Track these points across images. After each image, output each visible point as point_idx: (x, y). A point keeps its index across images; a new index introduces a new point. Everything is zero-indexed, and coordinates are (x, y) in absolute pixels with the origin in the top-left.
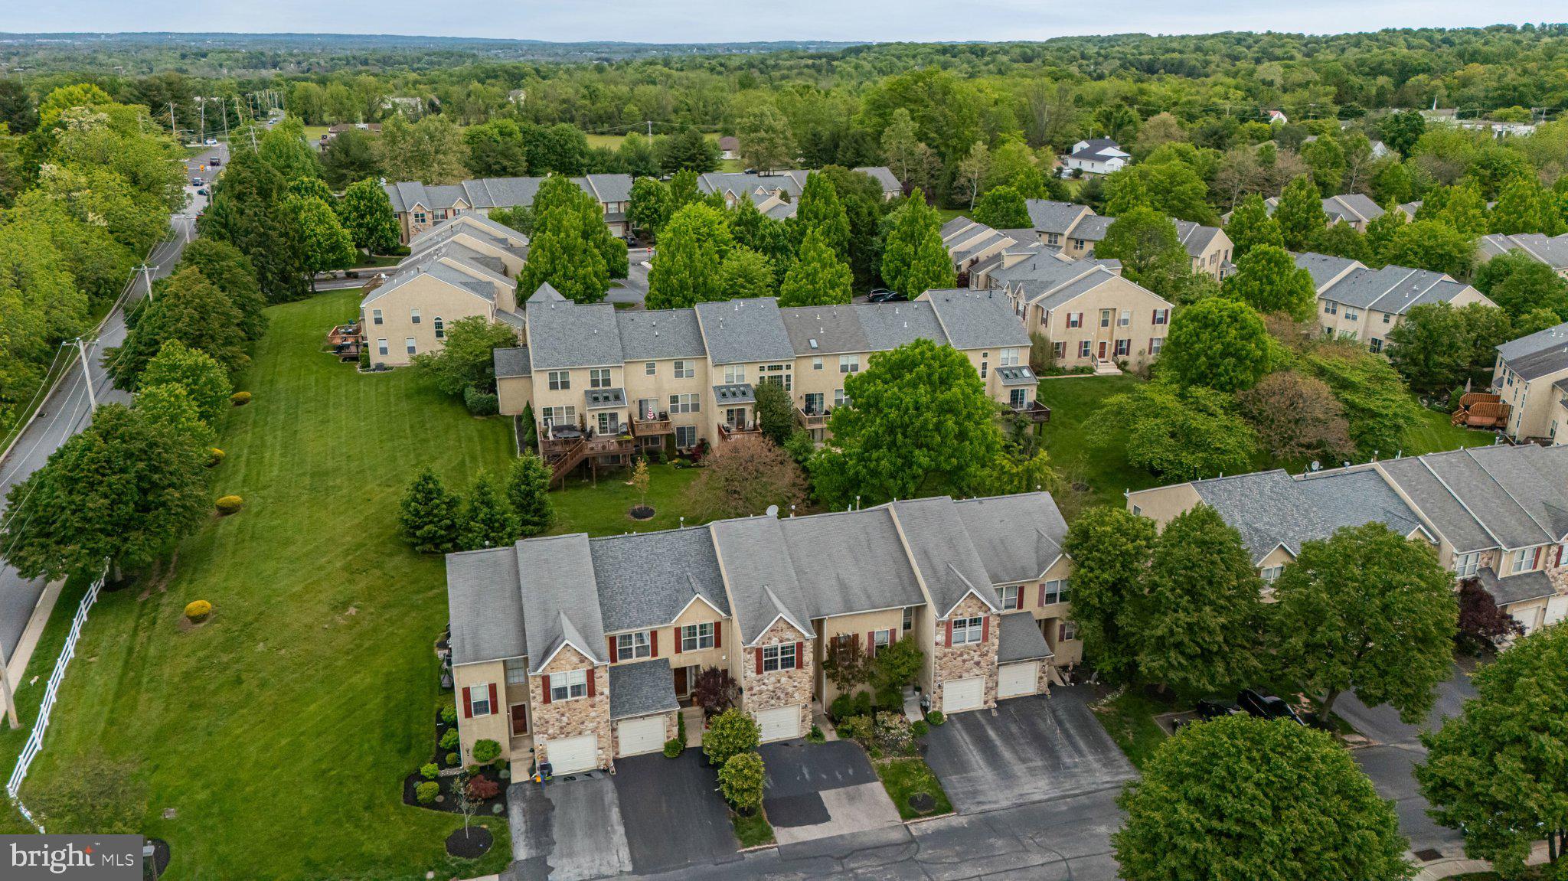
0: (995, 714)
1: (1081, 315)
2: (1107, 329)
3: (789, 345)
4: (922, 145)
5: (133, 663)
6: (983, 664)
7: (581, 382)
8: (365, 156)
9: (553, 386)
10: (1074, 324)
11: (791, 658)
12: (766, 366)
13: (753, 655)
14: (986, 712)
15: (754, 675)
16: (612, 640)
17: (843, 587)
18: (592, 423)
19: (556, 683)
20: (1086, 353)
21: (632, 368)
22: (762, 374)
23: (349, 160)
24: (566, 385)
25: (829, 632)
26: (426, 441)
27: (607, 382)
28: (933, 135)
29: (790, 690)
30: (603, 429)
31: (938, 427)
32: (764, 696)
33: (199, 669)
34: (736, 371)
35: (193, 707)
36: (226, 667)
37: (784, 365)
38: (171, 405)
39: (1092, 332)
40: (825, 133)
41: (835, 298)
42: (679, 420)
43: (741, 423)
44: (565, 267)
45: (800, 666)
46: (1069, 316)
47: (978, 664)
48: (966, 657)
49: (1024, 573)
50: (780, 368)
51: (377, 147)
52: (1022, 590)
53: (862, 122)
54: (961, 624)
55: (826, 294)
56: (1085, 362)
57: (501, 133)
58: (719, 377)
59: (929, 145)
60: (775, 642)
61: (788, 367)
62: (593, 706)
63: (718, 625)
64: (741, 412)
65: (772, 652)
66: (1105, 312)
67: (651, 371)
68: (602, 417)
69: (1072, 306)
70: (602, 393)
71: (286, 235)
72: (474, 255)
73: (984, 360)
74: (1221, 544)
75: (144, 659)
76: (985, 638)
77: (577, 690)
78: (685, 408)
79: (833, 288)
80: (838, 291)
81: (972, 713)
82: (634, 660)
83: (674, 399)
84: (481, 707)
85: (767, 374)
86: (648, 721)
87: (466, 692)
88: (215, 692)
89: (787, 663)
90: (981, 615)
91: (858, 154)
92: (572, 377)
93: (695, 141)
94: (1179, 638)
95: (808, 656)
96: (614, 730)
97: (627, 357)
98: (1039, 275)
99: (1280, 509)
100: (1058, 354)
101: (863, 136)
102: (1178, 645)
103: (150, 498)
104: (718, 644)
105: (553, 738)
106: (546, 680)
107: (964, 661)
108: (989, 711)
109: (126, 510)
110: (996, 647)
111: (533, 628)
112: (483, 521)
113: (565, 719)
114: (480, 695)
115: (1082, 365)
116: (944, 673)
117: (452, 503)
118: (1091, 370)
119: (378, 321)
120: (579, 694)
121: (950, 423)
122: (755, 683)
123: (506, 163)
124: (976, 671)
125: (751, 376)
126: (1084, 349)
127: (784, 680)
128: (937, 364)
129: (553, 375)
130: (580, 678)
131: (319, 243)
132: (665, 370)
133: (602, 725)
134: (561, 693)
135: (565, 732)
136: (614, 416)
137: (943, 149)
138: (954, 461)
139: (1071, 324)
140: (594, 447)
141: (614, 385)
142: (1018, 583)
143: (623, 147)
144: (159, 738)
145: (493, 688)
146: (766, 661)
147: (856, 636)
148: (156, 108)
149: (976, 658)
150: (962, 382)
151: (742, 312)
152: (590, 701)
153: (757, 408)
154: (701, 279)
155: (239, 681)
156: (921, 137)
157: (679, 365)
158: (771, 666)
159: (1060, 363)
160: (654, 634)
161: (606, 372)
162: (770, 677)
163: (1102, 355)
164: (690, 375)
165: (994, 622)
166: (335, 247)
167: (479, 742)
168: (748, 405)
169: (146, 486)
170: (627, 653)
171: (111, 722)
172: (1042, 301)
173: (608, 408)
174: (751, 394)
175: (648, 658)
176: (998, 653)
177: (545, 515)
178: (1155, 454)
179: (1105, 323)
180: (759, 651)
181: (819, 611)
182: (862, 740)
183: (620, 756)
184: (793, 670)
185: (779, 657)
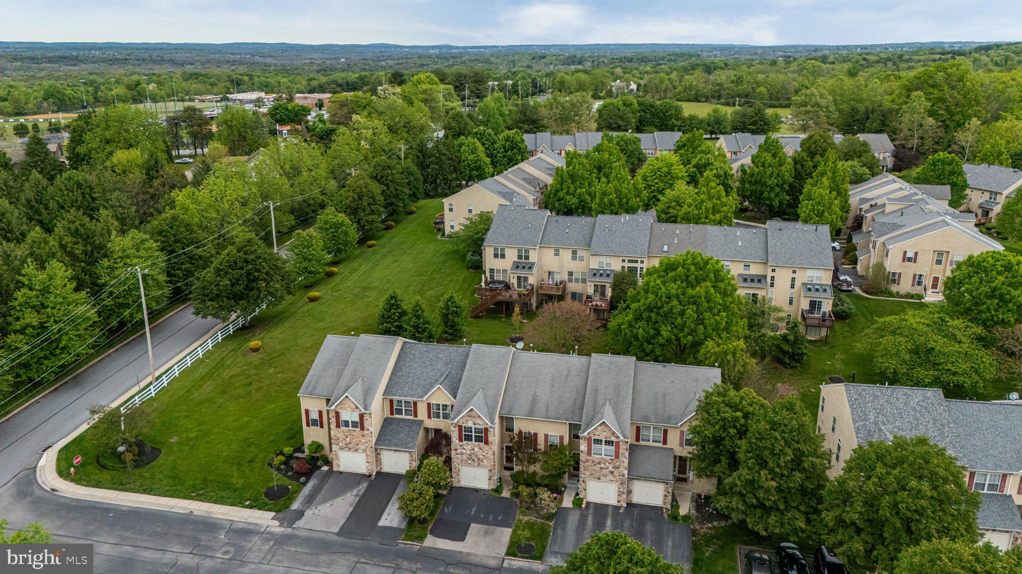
0: (621, 511)
1: (916, 254)
2: (941, 267)
3: (646, 247)
4: (931, 119)
5: (220, 365)
6: (616, 474)
7: (512, 256)
9: (496, 256)
10: (909, 260)
11: (482, 437)
12: (627, 259)
13: (457, 428)
14: (616, 508)
15: (457, 441)
16: (391, 401)
17: (534, 401)
18: (514, 281)
19: (344, 417)
20: (919, 283)
21: (545, 250)
22: (624, 264)
24: (503, 256)
25: (518, 426)
27: (527, 258)
28: (941, 112)
29: (481, 457)
30: (519, 286)
32: (464, 457)
33: (239, 375)
34: (604, 259)
35: (223, 392)
36: (249, 376)
37: (639, 260)
39: (926, 267)
40: (861, 107)
41: (714, 221)
42: (573, 287)
43: (603, 294)
45: (487, 443)
46: (905, 253)
47: (612, 473)
48: (602, 465)
49: (668, 420)
50: (636, 262)
52: (665, 432)
53: (893, 101)
54: (598, 441)
55: (707, 218)
56: (918, 290)
57: (625, 104)
58: (595, 263)
59: (937, 120)
60: (470, 424)
61: (642, 262)
62: (363, 436)
63: (452, 407)
64: (603, 287)
65: (469, 429)
66: (940, 254)
67: (557, 254)
68: (519, 278)
69: (910, 246)
70: (523, 264)
73: (794, 276)
75: (223, 365)
76: (617, 456)
77: (355, 424)
78: (577, 280)
79: (714, 214)
80: (718, 216)
81: (607, 506)
82: (404, 416)
83: (570, 274)
84: (315, 423)
85: (627, 265)
86: (398, 454)
87: (307, 411)
88: (236, 388)
89: (479, 439)
90: (613, 439)
91: (884, 124)
92: (507, 252)
93: (759, 112)
95: (495, 437)
96: (378, 454)
97: (543, 244)
100: (894, 281)
101: (890, 111)
103: (254, 284)
105: (342, 449)
106: (337, 414)
107: (602, 468)
108: (618, 508)
109: (239, 288)
110: (626, 464)
113: (348, 440)
114: (314, 416)
115: (914, 292)
116: (588, 473)
118: (920, 297)
119: (451, 210)
120: (356, 427)
122: (458, 447)
123: (621, 123)
124: (610, 477)
125: (616, 265)
126: (918, 280)
127: (476, 449)
129: (496, 249)
130: (356, 419)
131: (469, 165)
132: (566, 255)
133: (369, 449)
134: (346, 423)
135: (348, 447)
136: (526, 279)
137: (948, 122)
139: (906, 259)
140: (505, 296)
141: (531, 260)
142: (663, 425)
143: (709, 114)
144: (199, 404)
145: (320, 413)
146: (466, 435)
147: (536, 435)
149: (611, 469)
151: (626, 222)
152: (361, 433)
153: (614, 287)
155: (250, 384)
156: (931, 113)
157: (574, 253)
158: (468, 438)
159: (894, 288)
160: (415, 403)
161: (527, 251)
162: (468, 446)
163: (934, 286)
164: (582, 259)
165: (623, 448)
166: (479, 168)
167: (313, 442)
168: (608, 283)
169: (252, 279)
170: (399, 412)
172: (887, 240)
173: (523, 273)
174: (612, 276)
175: (412, 418)
176: (630, 468)
179: (939, 262)
180: (460, 427)
181: (510, 412)
182: (521, 501)
183: (383, 471)
184: (482, 444)
185: (473, 434)
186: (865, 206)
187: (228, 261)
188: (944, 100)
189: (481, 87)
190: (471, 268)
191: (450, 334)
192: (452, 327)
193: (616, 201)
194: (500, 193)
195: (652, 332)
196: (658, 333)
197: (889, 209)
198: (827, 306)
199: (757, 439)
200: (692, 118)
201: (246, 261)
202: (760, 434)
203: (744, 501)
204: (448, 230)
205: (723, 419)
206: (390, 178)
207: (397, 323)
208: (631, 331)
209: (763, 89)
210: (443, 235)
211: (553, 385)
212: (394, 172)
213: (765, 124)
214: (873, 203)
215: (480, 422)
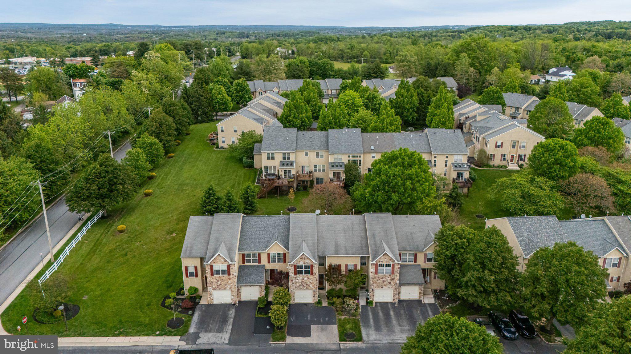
0: (396, 305)
1: (502, 143)
2: (515, 149)
3: (362, 148)
4: (472, 68)
5: (97, 244)
6: (392, 283)
7: (279, 157)
8: (248, 70)
9: (268, 158)
10: (499, 146)
11: (309, 271)
12: (351, 155)
13: (293, 267)
14: (393, 304)
15: (293, 275)
16: (243, 255)
17: (337, 245)
18: (282, 173)
19: (216, 268)
20: (504, 159)
21: (299, 153)
22: (349, 159)
23: (242, 72)
24: (273, 158)
25: (328, 262)
26: (224, 176)
27: (289, 158)
28: (477, 64)
29: (308, 283)
30: (285, 176)
31: (404, 184)
32: (298, 284)
33: (115, 249)
34: (338, 157)
35: (109, 262)
36: (124, 249)
37: (359, 155)
38: (136, 156)
39: (507, 150)
40: (433, 62)
41: (392, 130)
42: (317, 174)
43: (339, 177)
44: (295, 114)
45: (312, 274)
46: (497, 143)
47: (390, 283)
48: (384, 279)
49: (417, 248)
50: (357, 157)
51: (253, 67)
52: (416, 255)
53: (449, 59)
54: (382, 265)
55: (387, 128)
56: (504, 163)
57: (301, 62)
58: (332, 159)
59: (475, 69)
60: (301, 263)
61: (360, 157)
62: (229, 279)
63: (285, 254)
64: (339, 173)
65: (301, 267)
66: (514, 142)
67: (307, 155)
68: (285, 171)
69: (498, 139)
70: (287, 162)
71: (206, 98)
72: (264, 108)
73: (447, 159)
74: (496, 244)
75: (100, 243)
76: (393, 273)
77: (224, 272)
78: (320, 170)
79: (391, 126)
80: (393, 127)
81: (387, 303)
82: (252, 264)
83: (315, 166)
84: (192, 274)
85: (351, 159)
86: (252, 288)
87: (186, 268)
88: (117, 258)
89: (307, 272)
90: (391, 263)
91: (446, 71)
92: (276, 155)
93: (377, 66)
94: (473, 283)
95: (316, 271)
96: (238, 290)
97: (297, 149)
98: (489, 125)
99: (548, 233)
100: (491, 159)
101: (448, 64)
102: (474, 286)
103: (113, 187)
104: (285, 262)
105: (214, 289)
106: (212, 267)
107: (384, 281)
108: (395, 303)
109: (104, 191)
110: (398, 277)
111: (211, 247)
112: (228, 207)
113: (219, 283)
114: (191, 269)
115: (502, 164)
116: (375, 285)
117: (218, 199)
118: (506, 167)
119: (222, 131)
120: (225, 274)
121: (408, 183)
122: (294, 279)
123: (300, 74)
124: (389, 286)
125: (345, 159)
126: (503, 157)
127: (305, 279)
128: (406, 158)
129: (268, 154)
130: (225, 268)
131: (218, 102)
132: (312, 155)
133: (233, 287)
134: (218, 272)
135: (219, 288)
136: (290, 171)
137: (481, 70)
138: (409, 199)
139: (497, 146)
140: (278, 183)
141: (291, 159)
142: (414, 252)
143: (349, 68)
144: (93, 271)
145: (196, 268)
146: (298, 271)
147: (340, 266)
148: (188, 52)
149: (389, 281)
150: (417, 167)
151: (346, 133)
152: (228, 277)
153: (346, 172)
154: (338, 120)
155: (126, 255)
156: (472, 65)
157: (318, 153)
158: (300, 272)
159: (491, 163)
160: (259, 255)
161: (289, 154)
162: (300, 277)
163: (512, 160)
164: (322, 157)
165: (397, 267)
166: (224, 104)
167: (191, 287)
168: (341, 170)
169: (112, 184)
170: (249, 261)
171: (82, 264)
172: (486, 136)
173: (287, 168)
174: (343, 166)
175: (257, 264)
176: (399, 280)
177: (253, 207)
178: (512, 205)
179: (514, 147)
180: (295, 266)
181: (323, 253)
182: (336, 308)
183: (242, 300)
184: (309, 275)
185: (304, 269)
186: (463, 118)
187: (94, 173)
188: (477, 58)
189: (200, 52)
190: (247, 167)
191: (249, 210)
192: (250, 205)
193: (333, 121)
194: (254, 119)
195: (386, 197)
196: (390, 198)
197: (479, 119)
198: (466, 176)
199: (480, 253)
200: (340, 70)
201: (107, 172)
202: (481, 250)
203: (476, 290)
204: (221, 144)
205: (456, 244)
206: (175, 112)
207: (215, 206)
208: (372, 198)
209: (366, 53)
210: (217, 147)
211: (345, 235)
212: (177, 108)
213: (382, 73)
214: (467, 116)
215: (307, 261)
